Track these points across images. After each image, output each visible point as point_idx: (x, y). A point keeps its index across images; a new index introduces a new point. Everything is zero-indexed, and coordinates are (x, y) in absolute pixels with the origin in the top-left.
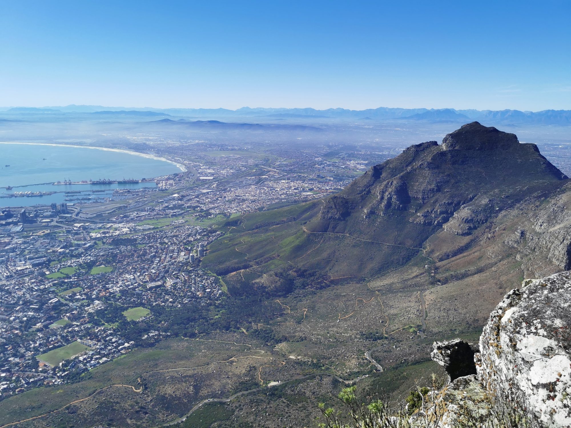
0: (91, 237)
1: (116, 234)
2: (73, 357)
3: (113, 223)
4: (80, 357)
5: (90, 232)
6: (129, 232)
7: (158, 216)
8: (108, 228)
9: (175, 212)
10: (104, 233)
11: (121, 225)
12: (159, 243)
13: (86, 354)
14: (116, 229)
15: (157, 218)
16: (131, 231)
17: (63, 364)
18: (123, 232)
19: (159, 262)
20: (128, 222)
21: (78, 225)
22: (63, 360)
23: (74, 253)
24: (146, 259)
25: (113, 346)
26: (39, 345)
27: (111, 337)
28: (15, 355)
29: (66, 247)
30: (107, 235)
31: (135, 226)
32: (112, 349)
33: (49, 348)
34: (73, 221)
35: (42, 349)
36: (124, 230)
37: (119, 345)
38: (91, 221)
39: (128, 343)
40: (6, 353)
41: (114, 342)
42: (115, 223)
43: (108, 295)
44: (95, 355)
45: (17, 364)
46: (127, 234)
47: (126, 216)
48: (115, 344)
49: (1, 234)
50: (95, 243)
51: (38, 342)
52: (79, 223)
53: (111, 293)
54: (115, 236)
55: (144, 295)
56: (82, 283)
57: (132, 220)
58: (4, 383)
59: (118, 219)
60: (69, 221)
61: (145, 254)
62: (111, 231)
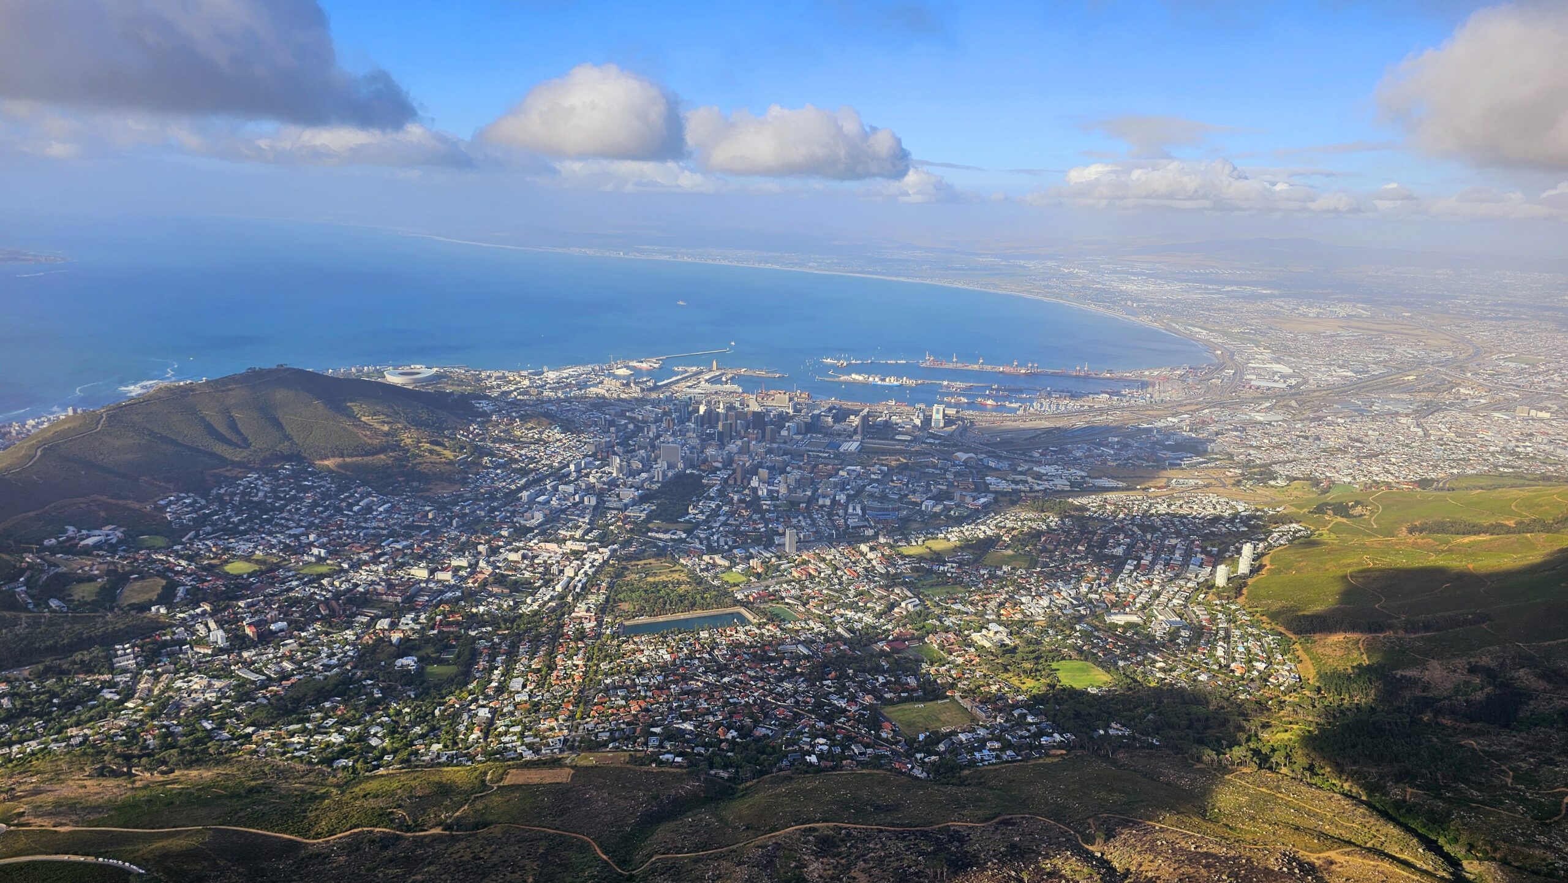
0: (987, 485)
1: (1040, 488)
2: (945, 730)
3: (1032, 462)
4: (960, 735)
5: (987, 476)
6: (1068, 488)
7: (1138, 462)
9: (1181, 459)
10: (1013, 482)
11: (1050, 470)
13: (974, 730)
14: (1039, 477)
15: (1133, 465)
16: (1070, 485)
17: (926, 737)
18: (1056, 486)
19: (1135, 570)
20: (1066, 465)
21: (962, 456)
22: (927, 729)
23: (952, 513)
24: (1106, 557)
25: (1029, 731)
26: (883, 685)
27: (1025, 711)
28: (840, 693)
29: (938, 498)
30: (1021, 487)
31: (1082, 477)
32: (1026, 738)
33: (899, 696)
34: (955, 445)
35: (887, 696)
36: (1057, 481)
37: (1041, 733)
38: (989, 452)
39: (1061, 735)
40: (825, 682)
41: (1031, 724)
42: (1039, 463)
43: (1018, 616)
44: (991, 740)
45: (843, 711)
46: (1062, 491)
47: (1063, 450)
48: (1033, 728)
49: (824, 452)
50: (996, 500)
51: (881, 679)
52: (966, 452)
53: (1024, 614)
54: (1037, 491)
55: (1098, 638)
56: (966, 579)
57: (1075, 462)
58: (822, 741)
59: (1045, 455)
60: (945, 446)
61: (1103, 543)
62: (1030, 479)
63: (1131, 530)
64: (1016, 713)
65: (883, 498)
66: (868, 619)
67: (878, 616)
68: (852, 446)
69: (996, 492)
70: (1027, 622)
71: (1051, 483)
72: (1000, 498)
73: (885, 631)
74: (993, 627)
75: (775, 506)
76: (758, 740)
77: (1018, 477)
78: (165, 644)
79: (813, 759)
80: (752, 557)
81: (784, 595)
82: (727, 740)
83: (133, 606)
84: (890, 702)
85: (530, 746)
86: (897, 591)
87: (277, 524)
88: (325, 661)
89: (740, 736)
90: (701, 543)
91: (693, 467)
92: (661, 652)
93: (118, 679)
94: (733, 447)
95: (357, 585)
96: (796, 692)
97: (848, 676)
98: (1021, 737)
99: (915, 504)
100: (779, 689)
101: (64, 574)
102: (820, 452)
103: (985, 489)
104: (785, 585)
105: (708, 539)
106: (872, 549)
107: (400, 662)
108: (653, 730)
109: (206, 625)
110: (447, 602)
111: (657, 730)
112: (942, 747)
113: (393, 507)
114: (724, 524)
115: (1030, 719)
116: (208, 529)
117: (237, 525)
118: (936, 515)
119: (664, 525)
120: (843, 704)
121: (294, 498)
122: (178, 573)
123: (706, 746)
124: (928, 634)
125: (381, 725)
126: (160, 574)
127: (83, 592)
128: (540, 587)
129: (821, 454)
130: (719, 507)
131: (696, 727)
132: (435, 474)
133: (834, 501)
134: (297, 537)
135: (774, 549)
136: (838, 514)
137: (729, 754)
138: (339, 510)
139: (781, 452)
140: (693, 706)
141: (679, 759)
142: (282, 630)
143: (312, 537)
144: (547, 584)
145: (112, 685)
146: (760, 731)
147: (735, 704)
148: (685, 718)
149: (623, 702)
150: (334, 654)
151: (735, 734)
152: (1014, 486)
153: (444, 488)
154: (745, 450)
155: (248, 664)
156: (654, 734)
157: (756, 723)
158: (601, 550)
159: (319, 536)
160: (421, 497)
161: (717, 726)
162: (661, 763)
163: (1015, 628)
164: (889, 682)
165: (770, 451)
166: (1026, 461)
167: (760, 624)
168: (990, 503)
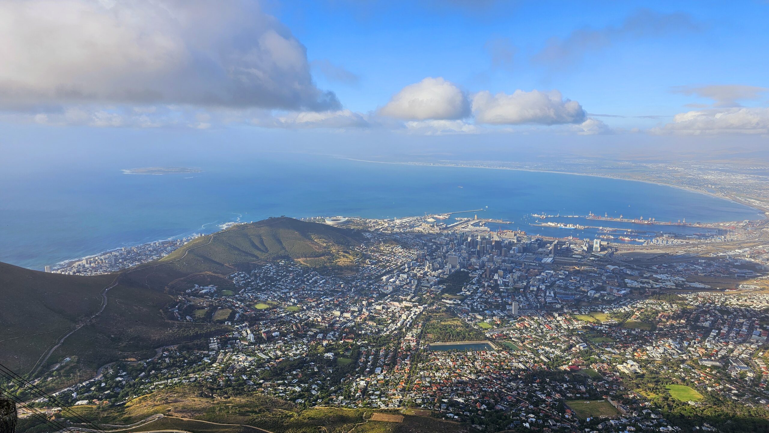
0: (626, 284)
1: (658, 286)
2: (602, 417)
3: (653, 272)
4: (611, 421)
5: (626, 278)
6: (674, 287)
7: (717, 274)
8: (646, 278)
9: (745, 273)
10: (641, 282)
11: (664, 277)
12: (718, 310)
13: (619, 419)
14: (657, 280)
15: (715, 276)
16: (676, 286)
17: (591, 420)
18: (667, 285)
19: (717, 336)
20: (673, 274)
21: (611, 267)
22: (591, 416)
23: (605, 298)
24: (698, 327)
25: (652, 423)
26: (566, 389)
27: (650, 411)
28: (542, 390)
29: (597, 289)
30: (645, 285)
31: (683, 281)
32: (650, 426)
33: (576, 396)
34: (606, 261)
35: (569, 395)
36: (668, 283)
37: (659, 425)
38: (626, 265)
39: (672, 427)
40: (534, 384)
41: (654, 419)
42: (656, 272)
43: (645, 357)
44: (629, 425)
45: (544, 401)
46: (671, 289)
47: (671, 266)
48: (655, 422)
49: (533, 263)
50: (631, 292)
51: (565, 386)
52: (613, 265)
53: (649, 356)
54: (656, 288)
55: (695, 373)
56: (614, 335)
57: (678, 273)
58: (532, 416)
59: (660, 268)
60: (601, 261)
61: (697, 319)
62: (651, 281)
63: (714, 313)
64: (644, 412)
65: (566, 288)
66: (558, 352)
67: (563, 351)
68: (549, 260)
69: (631, 288)
70: (650, 361)
71: (664, 284)
72: (633, 291)
73: (567, 360)
74: (630, 362)
75: (507, 290)
76: (497, 411)
77: (644, 280)
78: (230, 339)
79: (527, 425)
80: (494, 315)
81: (511, 336)
82: (481, 410)
83: (218, 321)
84: (570, 399)
85: (384, 402)
86: (574, 338)
87: (278, 287)
88: (294, 352)
89: (488, 408)
90: (468, 307)
91: (464, 267)
92: (448, 360)
93: (210, 353)
94: (485, 258)
95: (309, 317)
96: (518, 388)
97: (546, 382)
98: (648, 426)
99: (584, 292)
100: (509, 386)
101: (193, 305)
102: (531, 262)
103: (625, 286)
104: (512, 331)
105: (472, 304)
106: (560, 315)
107: (326, 355)
108: (443, 400)
109: (246, 331)
110: (348, 328)
111: (445, 400)
112: (600, 426)
113: (326, 281)
114: (480, 297)
115: (653, 416)
116: (250, 288)
117: (261, 287)
118: (596, 299)
119: (450, 296)
120: (543, 397)
121: (285, 276)
122: (236, 307)
123: (470, 411)
124: (592, 363)
125: (317, 384)
126: (230, 307)
127: (200, 313)
128: (390, 323)
129: (531, 264)
130: (478, 289)
131: (465, 401)
132: (345, 266)
133: (538, 289)
134: (285, 293)
135: (506, 312)
136: (541, 296)
137: (482, 417)
138: (303, 282)
139: (510, 262)
140: (463, 390)
141: (456, 417)
142: (277, 336)
143: (291, 294)
144: (393, 322)
145: (208, 356)
146: (499, 407)
147: (485, 391)
148: (460, 396)
149: (429, 385)
150: (298, 349)
151: (485, 407)
152: (641, 285)
153: (349, 273)
154: (491, 260)
155: (262, 351)
156: (444, 402)
157: (497, 402)
158: (419, 307)
159: (294, 293)
160: (338, 277)
161: (476, 401)
162: (447, 418)
163: (643, 364)
164: (570, 387)
165: (504, 261)
166: (648, 271)
167: (498, 351)
168: (628, 294)
